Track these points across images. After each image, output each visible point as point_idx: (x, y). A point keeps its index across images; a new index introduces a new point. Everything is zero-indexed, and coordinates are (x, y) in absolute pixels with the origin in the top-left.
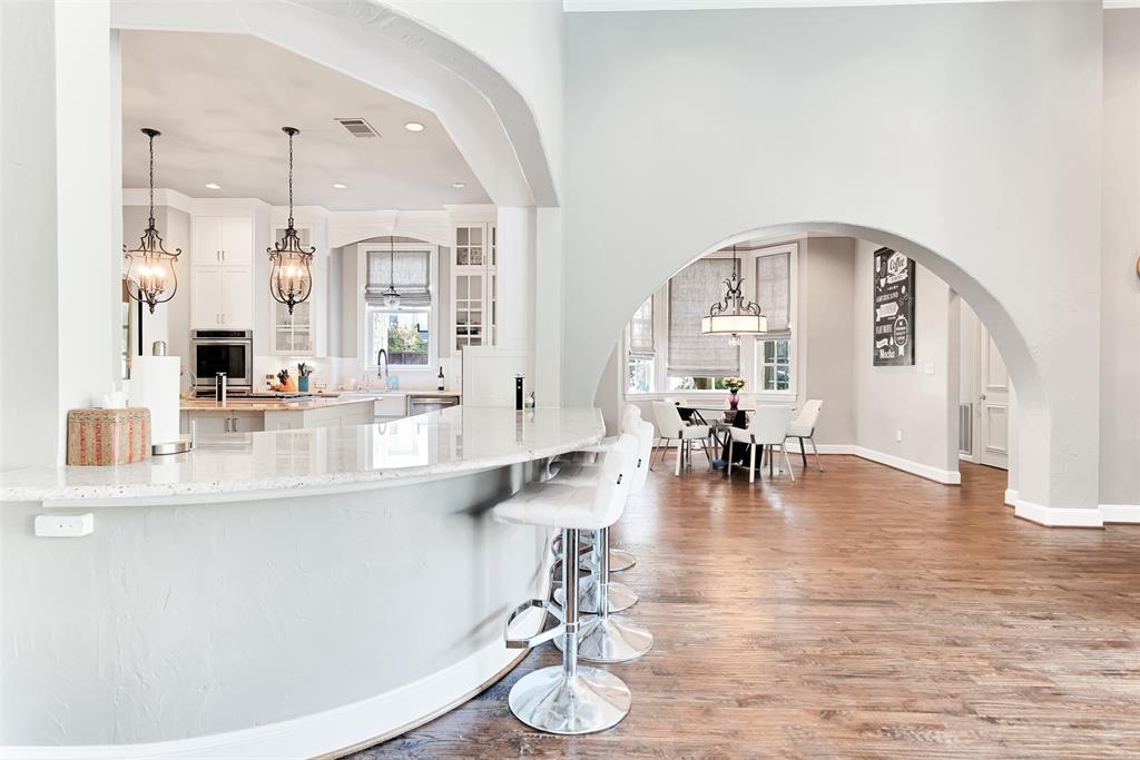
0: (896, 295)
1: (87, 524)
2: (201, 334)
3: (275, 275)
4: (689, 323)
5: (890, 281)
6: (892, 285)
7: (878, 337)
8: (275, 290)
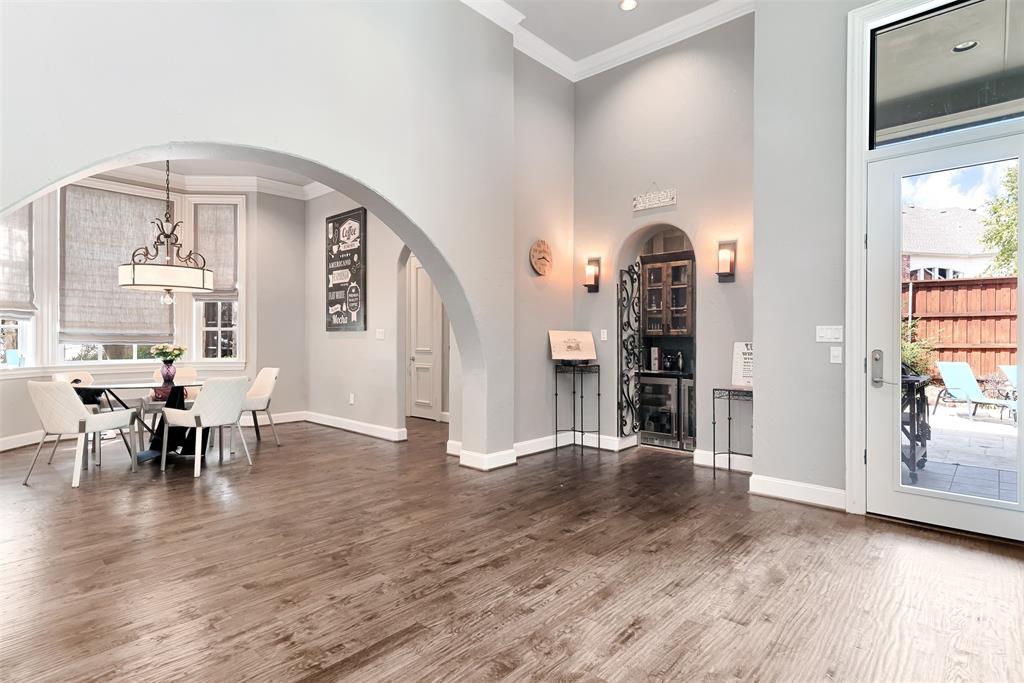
0: (348, 262)
4: (97, 272)
5: (342, 249)
6: (345, 252)
7: (330, 303)
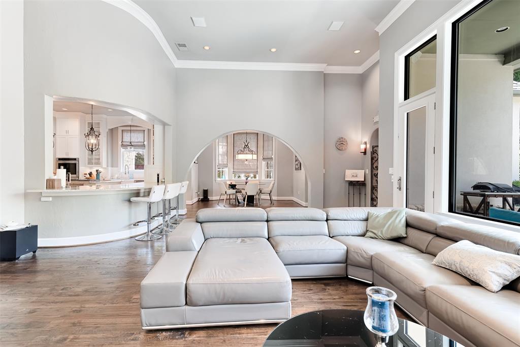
1: (51, 199)
2: (60, 159)
3: (87, 142)
8: (87, 147)
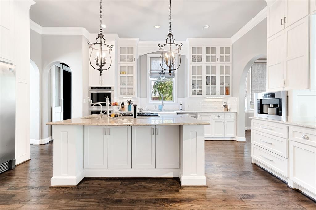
4: (258, 85)
